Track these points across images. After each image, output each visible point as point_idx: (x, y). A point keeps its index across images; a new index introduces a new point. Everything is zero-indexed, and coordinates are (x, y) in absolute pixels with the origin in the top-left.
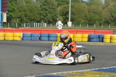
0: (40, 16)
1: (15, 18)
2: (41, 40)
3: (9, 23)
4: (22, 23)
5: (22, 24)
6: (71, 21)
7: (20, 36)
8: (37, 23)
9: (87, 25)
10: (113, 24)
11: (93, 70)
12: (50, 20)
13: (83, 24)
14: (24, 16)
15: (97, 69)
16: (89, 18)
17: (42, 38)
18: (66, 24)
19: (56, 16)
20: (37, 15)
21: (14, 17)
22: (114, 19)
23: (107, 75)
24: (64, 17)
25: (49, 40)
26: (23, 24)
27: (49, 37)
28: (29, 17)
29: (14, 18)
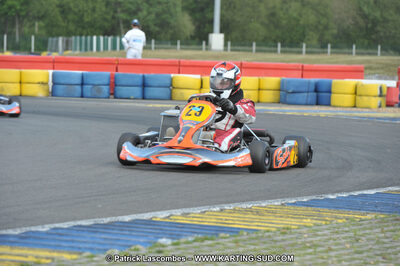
0: (115, 12)
1: (29, 20)
2: (115, 98)
3: (5, 37)
4: (53, 36)
5: (50, 39)
6: (221, 32)
7: (43, 83)
8: (104, 35)
9: (277, 46)
10: (366, 42)
11: (293, 201)
12: (148, 27)
13: (264, 41)
14: (57, 10)
15: (305, 200)
16: (284, 22)
17: (121, 91)
18: (204, 43)
19: (171, 15)
20: (104, 9)
21: (23, 13)
22: (370, 25)
23: (340, 221)
24: (198, 15)
25: (144, 98)
26: (55, 39)
27: (144, 85)
28: (75, 14)
29: (24, 17)
